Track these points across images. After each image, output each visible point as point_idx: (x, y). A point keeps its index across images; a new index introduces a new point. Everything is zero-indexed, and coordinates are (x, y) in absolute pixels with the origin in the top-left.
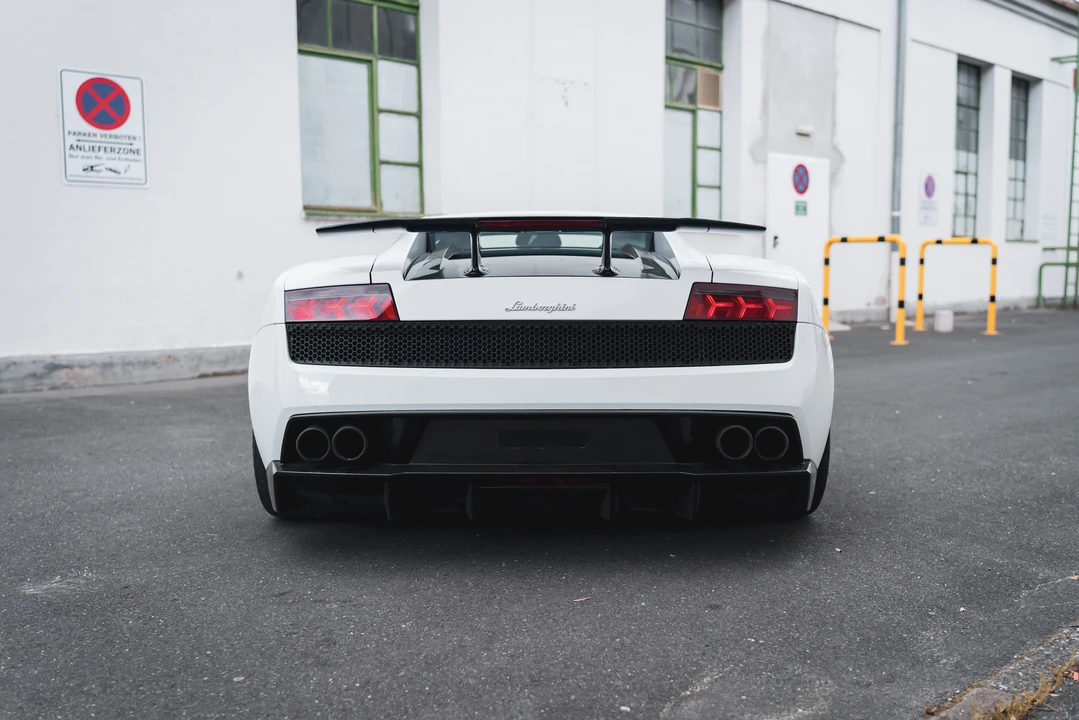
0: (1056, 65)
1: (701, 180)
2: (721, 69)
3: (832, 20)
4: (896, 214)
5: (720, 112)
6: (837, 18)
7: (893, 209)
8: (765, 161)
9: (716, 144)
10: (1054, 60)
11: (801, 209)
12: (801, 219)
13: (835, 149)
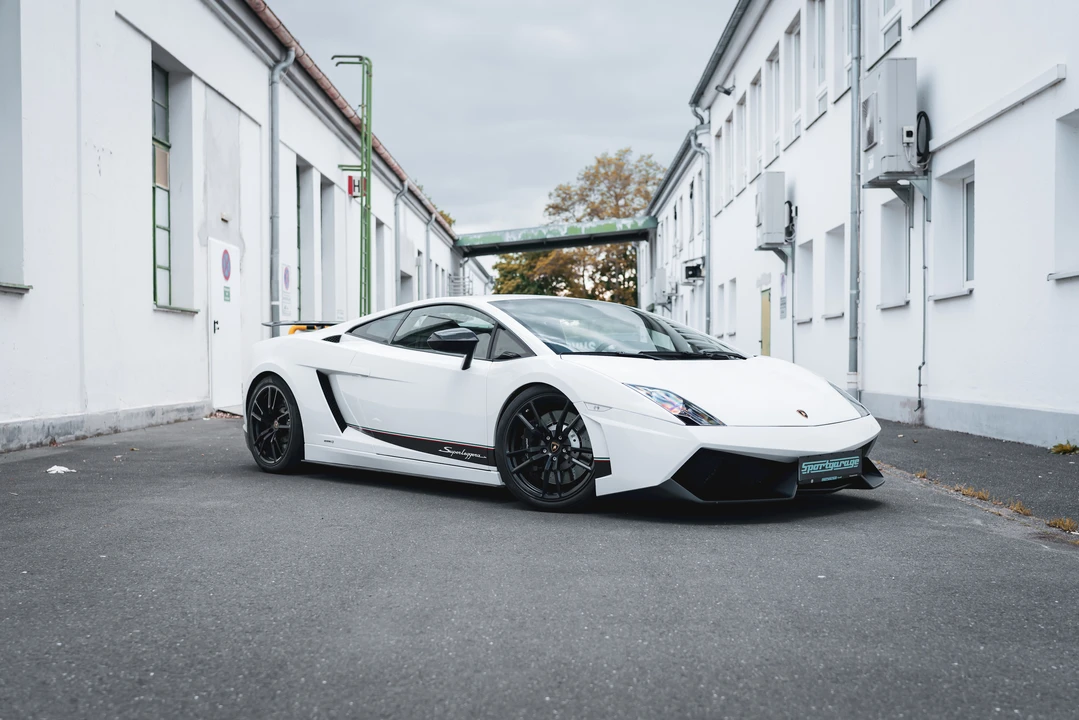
0: (340, 171)
1: (158, 263)
2: (169, 147)
3: (237, 110)
4: (274, 303)
5: (168, 191)
6: (239, 109)
7: (272, 299)
8: (207, 246)
9: (166, 226)
10: (340, 166)
11: (227, 295)
12: (226, 303)
13: (241, 235)
